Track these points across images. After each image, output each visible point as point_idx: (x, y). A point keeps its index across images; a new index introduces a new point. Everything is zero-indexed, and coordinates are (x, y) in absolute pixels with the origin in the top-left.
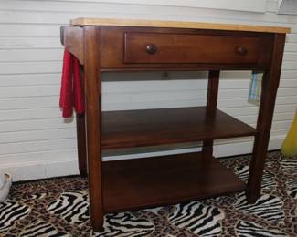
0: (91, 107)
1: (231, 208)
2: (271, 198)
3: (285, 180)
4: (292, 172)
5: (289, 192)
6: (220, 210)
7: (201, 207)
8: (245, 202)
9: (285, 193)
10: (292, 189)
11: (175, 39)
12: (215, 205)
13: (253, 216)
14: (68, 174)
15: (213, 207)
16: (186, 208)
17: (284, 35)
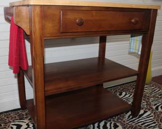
0: (38, 66)
1: (124, 122)
2: (145, 112)
3: (148, 99)
4: (151, 94)
5: (154, 107)
6: (118, 124)
7: (106, 123)
8: (131, 117)
9: (152, 108)
10: (155, 105)
11: (94, 14)
12: (114, 121)
13: (139, 126)
14: (13, 109)
15: (113, 123)
16: (96, 125)
17: (157, 10)
